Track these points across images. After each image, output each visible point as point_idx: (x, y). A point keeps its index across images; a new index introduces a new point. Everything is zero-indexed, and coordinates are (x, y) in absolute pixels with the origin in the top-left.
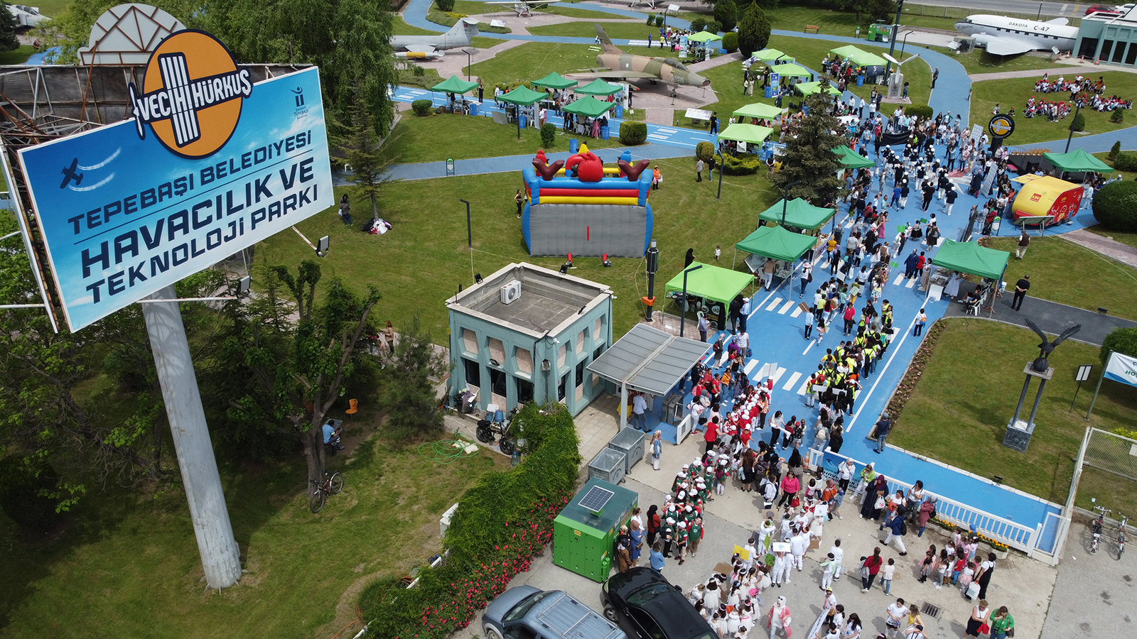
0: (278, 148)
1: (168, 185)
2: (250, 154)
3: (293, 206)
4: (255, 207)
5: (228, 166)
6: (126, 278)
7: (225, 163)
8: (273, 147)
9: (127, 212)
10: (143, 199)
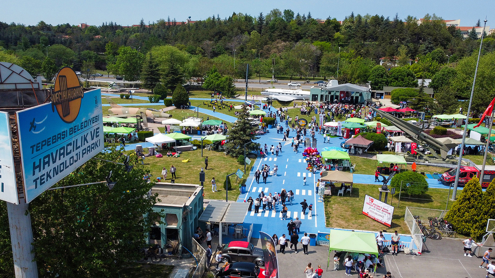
0: (90, 122)
1: (60, 134)
2: (83, 123)
3: (93, 148)
4: (84, 147)
5: (77, 127)
6: (45, 177)
7: (76, 126)
8: (89, 121)
9: (48, 145)
10: (53, 140)
